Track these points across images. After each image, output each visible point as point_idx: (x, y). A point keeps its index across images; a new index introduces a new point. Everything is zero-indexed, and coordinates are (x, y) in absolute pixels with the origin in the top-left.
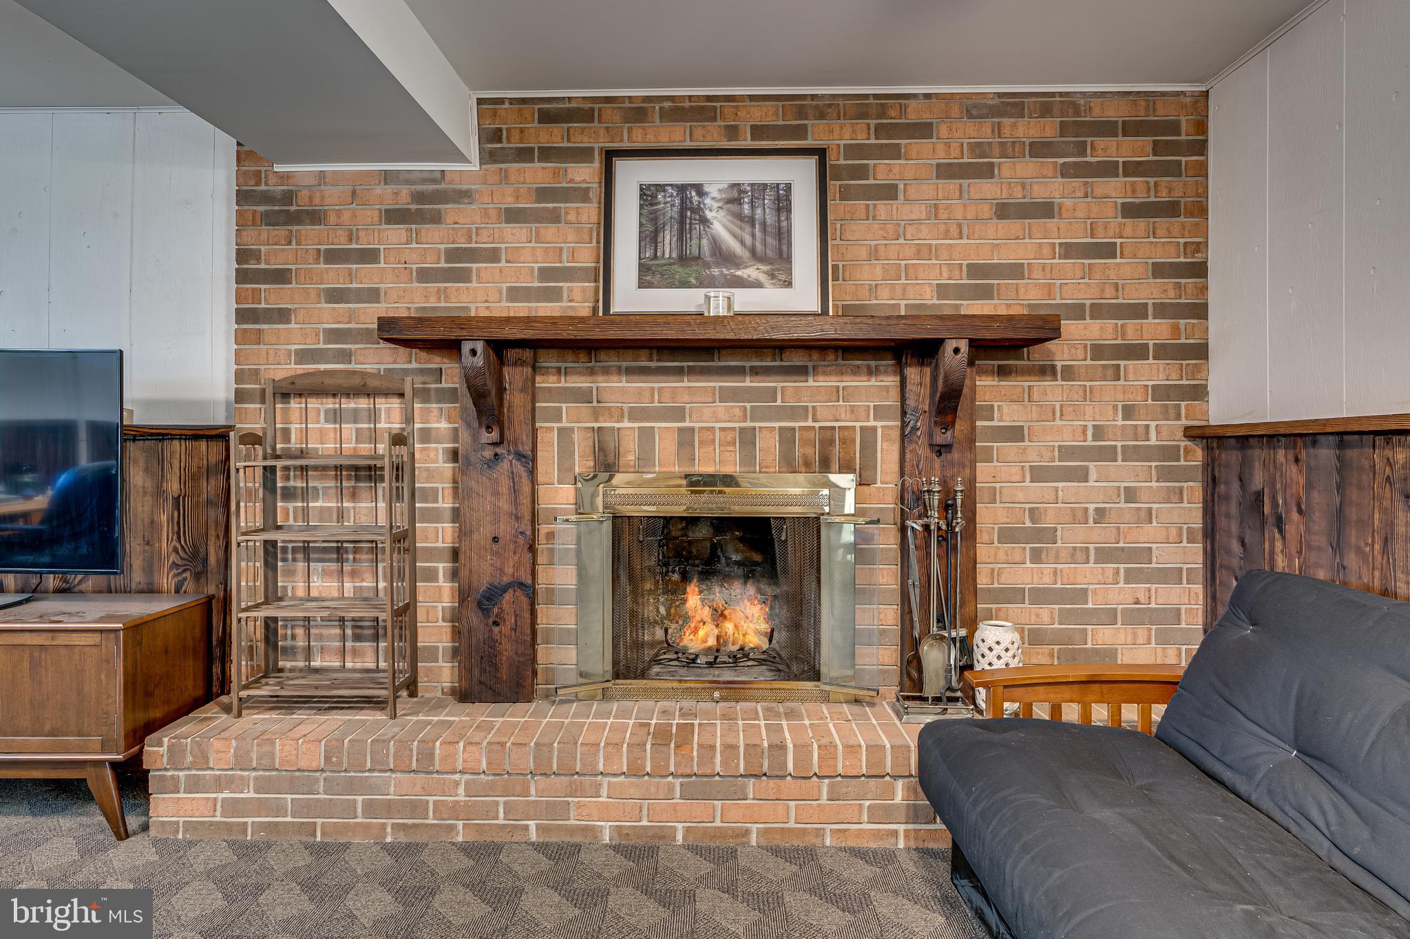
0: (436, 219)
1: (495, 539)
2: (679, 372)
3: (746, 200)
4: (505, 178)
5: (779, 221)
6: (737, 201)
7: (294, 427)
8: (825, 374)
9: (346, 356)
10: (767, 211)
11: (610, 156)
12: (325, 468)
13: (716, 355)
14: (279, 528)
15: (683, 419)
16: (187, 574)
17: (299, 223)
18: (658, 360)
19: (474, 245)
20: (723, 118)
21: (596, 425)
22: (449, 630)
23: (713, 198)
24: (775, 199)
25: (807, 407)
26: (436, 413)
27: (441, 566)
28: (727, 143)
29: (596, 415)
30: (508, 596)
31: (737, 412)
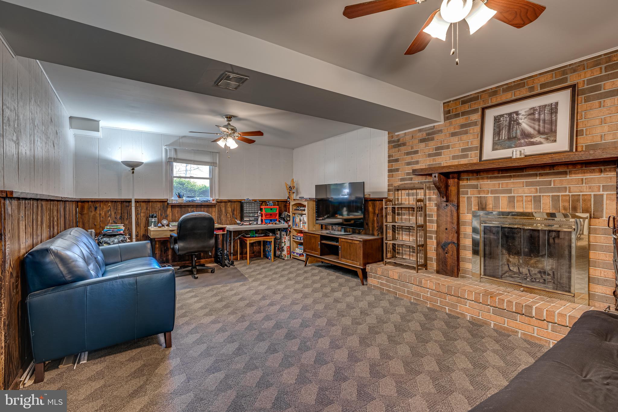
0: (433, 139)
1: (446, 229)
2: (510, 177)
3: (537, 113)
4: (451, 124)
5: (551, 118)
6: (533, 114)
7: (400, 198)
8: (575, 173)
9: (411, 179)
10: (546, 115)
11: (483, 109)
12: (406, 208)
13: (524, 170)
14: (396, 222)
15: (511, 193)
16: (379, 232)
17: (401, 147)
18: (501, 174)
19: (443, 145)
20: (528, 85)
21: (479, 196)
22: (436, 253)
23: (522, 115)
24: (550, 110)
25: (566, 187)
26: (432, 193)
27: (434, 235)
28: (529, 94)
29: (479, 192)
30: (450, 246)
31: (533, 190)
